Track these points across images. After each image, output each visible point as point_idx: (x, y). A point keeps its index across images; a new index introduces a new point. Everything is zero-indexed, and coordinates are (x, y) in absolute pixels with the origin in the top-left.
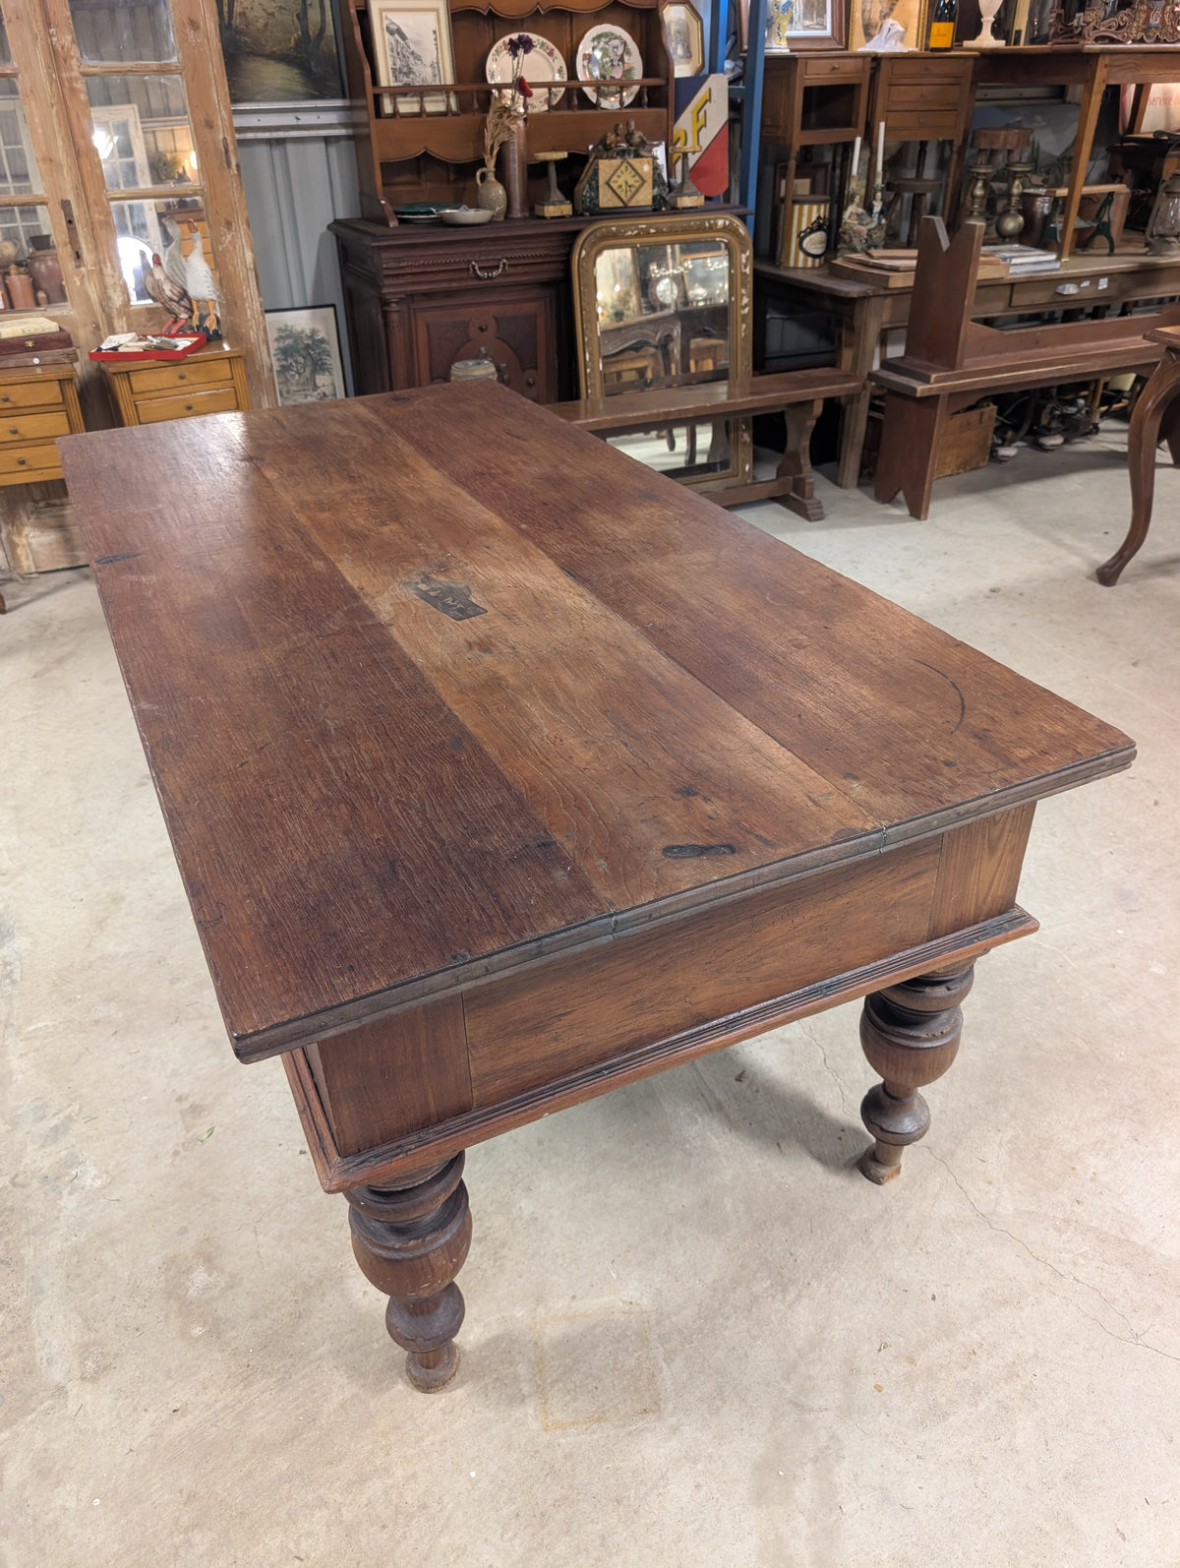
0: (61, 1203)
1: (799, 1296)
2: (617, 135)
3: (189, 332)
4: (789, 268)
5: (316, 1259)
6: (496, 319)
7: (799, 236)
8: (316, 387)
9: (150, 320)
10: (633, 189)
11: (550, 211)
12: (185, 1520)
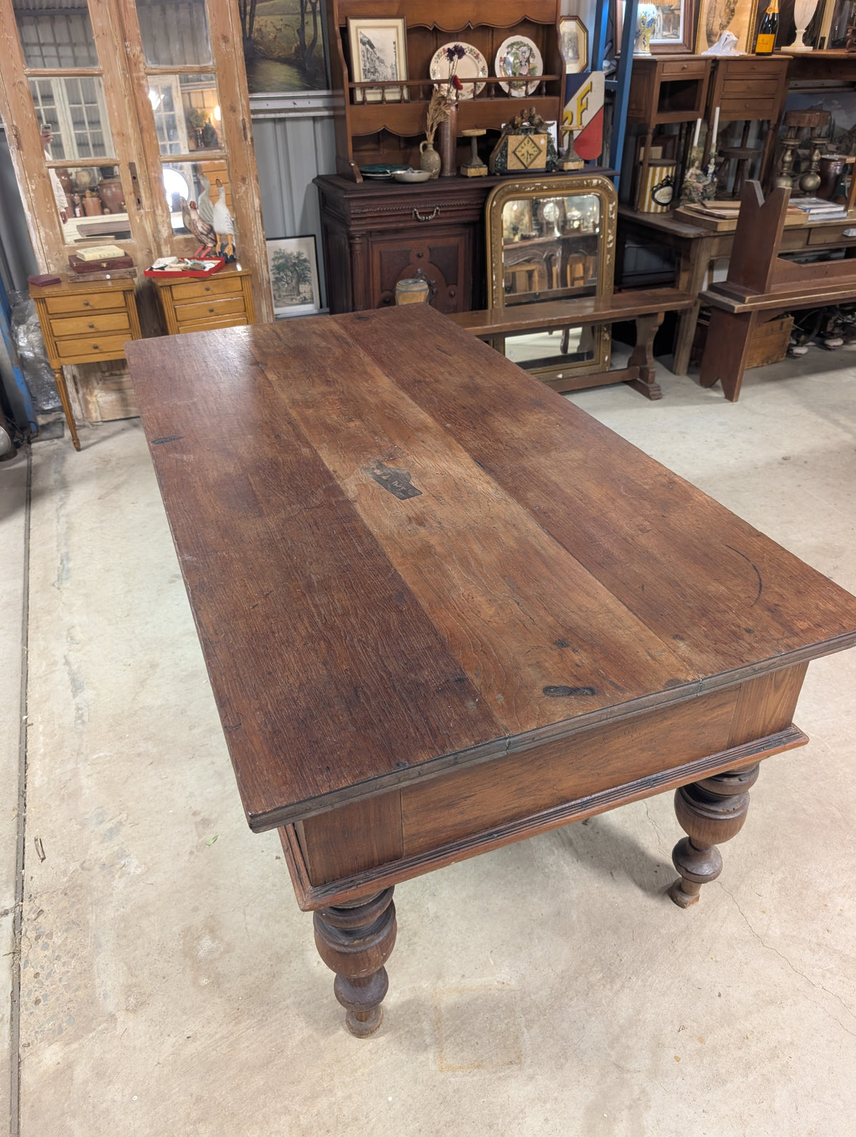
0: (114, 884)
1: (623, 987)
2: (523, 118)
3: (213, 256)
4: (643, 213)
5: (286, 936)
6: (430, 249)
7: (652, 189)
8: (299, 293)
9: (186, 246)
10: (532, 157)
11: (472, 172)
12: (194, 1115)
